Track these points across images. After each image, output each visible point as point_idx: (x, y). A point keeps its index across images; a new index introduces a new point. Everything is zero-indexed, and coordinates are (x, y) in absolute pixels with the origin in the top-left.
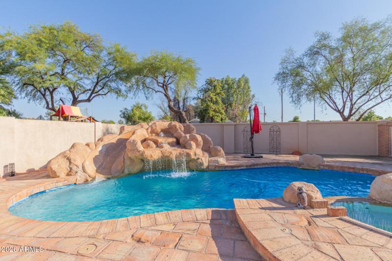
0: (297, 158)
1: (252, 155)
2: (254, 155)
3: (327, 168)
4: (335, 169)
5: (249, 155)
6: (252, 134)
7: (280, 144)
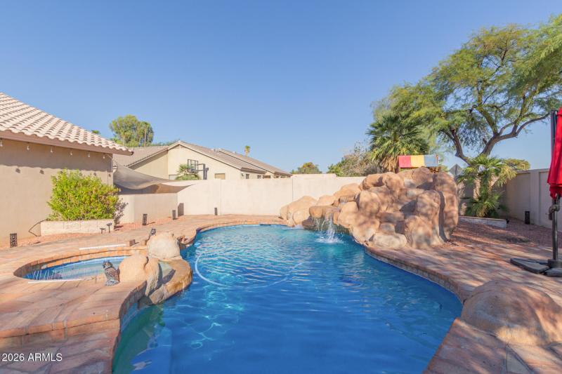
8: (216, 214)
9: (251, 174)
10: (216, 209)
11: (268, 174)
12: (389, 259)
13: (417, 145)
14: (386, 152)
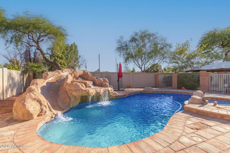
0: (142, 89)
1: (118, 89)
2: (119, 89)
3: (156, 92)
4: (159, 92)
5: (117, 89)
6: (118, 78)
7: (122, 83)
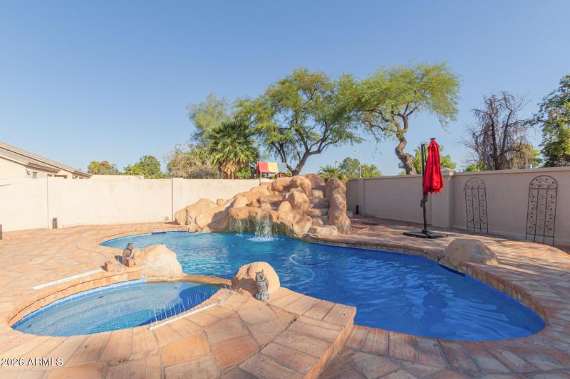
3: (470, 272)
8: (55, 226)
9: (39, 173)
10: (55, 220)
11: (62, 173)
12: (347, 243)
13: (253, 153)
14: (227, 157)
